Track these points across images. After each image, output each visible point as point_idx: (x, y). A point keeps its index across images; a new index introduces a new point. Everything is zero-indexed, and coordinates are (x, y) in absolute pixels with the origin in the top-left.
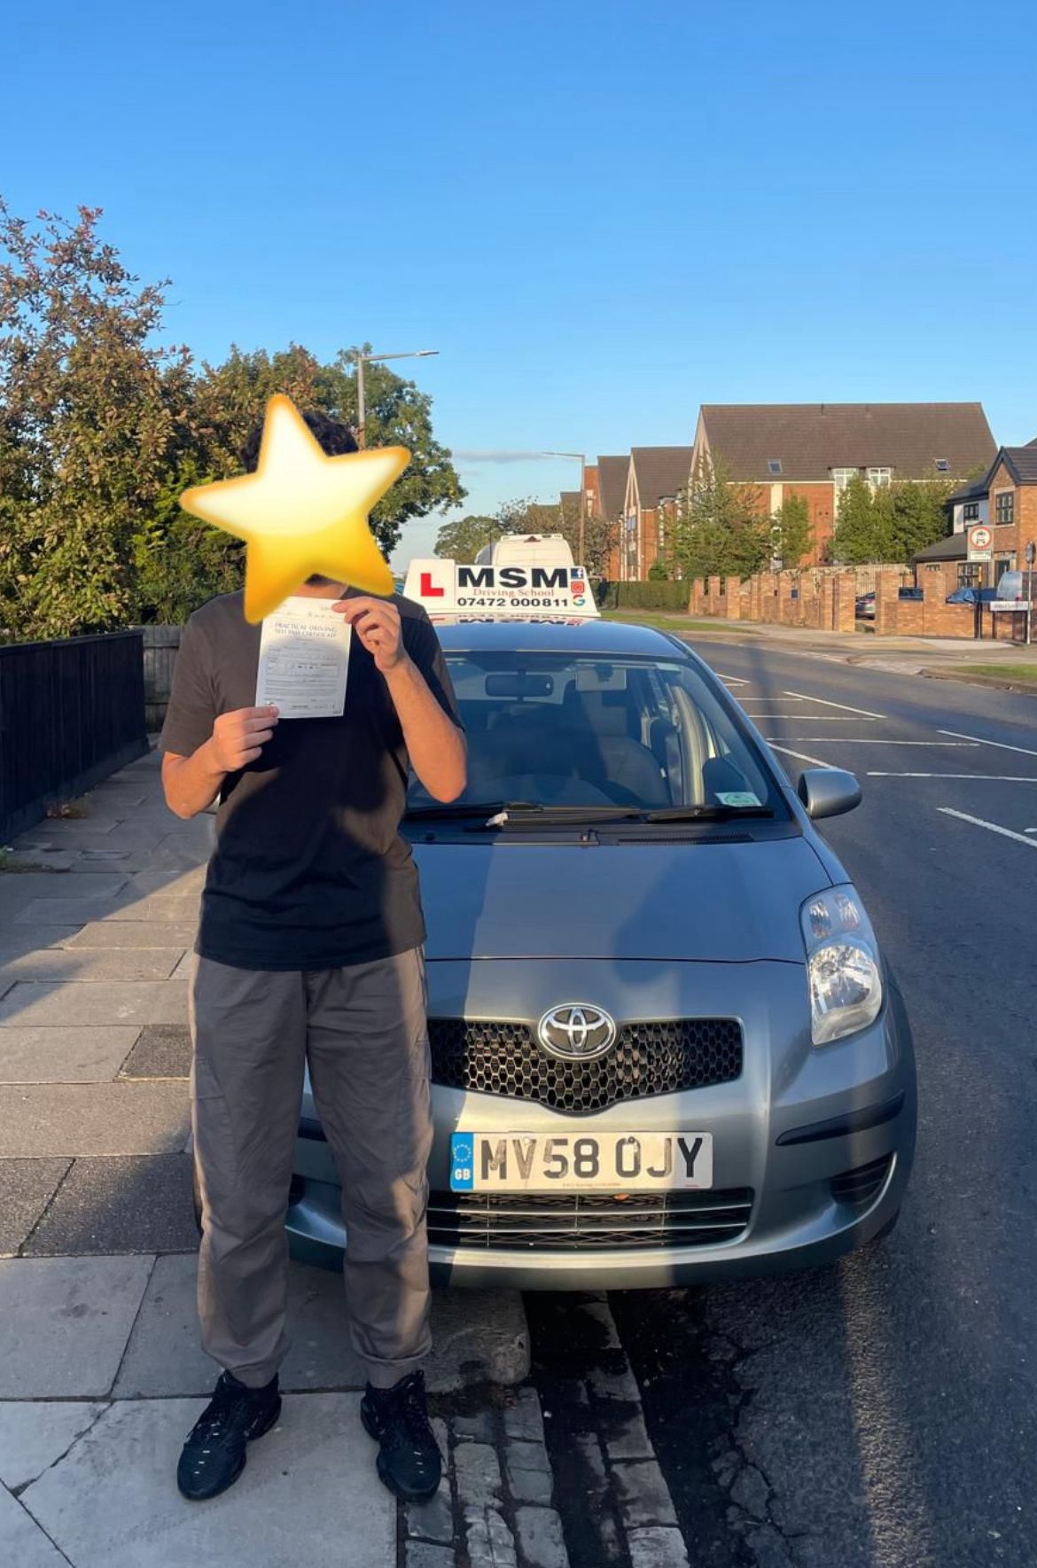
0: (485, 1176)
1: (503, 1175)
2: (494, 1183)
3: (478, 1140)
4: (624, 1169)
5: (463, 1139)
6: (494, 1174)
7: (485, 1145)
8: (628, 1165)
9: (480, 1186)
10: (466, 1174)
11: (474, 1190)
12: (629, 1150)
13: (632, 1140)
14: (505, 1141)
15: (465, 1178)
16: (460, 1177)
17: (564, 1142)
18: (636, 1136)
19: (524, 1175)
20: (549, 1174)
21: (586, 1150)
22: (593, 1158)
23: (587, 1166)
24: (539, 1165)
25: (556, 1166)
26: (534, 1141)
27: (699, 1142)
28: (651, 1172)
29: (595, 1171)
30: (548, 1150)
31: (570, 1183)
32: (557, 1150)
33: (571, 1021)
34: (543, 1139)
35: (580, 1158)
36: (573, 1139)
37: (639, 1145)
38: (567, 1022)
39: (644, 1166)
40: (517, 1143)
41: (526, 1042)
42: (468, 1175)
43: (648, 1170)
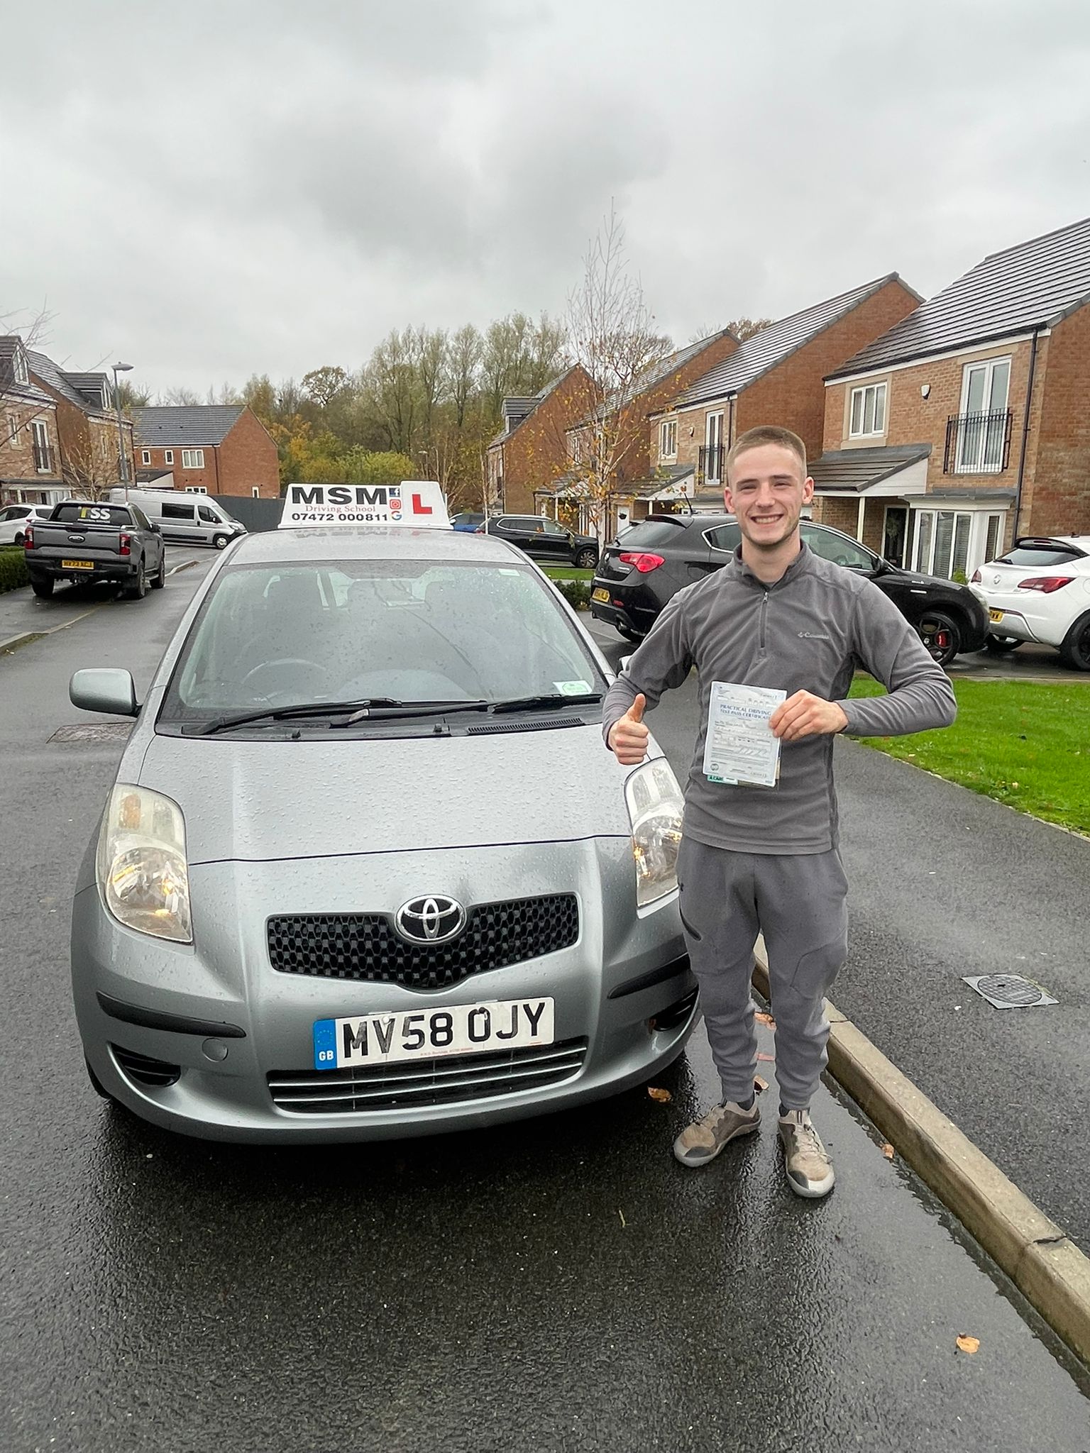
0: (348, 1054)
1: (365, 1052)
2: (357, 1059)
3: (340, 1024)
4: (476, 1035)
5: (325, 1022)
6: (356, 1052)
7: (347, 1028)
8: (480, 1031)
9: (342, 1063)
10: (330, 1055)
11: (338, 1066)
12: (480, 1020)
13: (482, 1011)
14: (365, 1023)
15: (328, 1059)
16: (324, 1057)
17: (421, 1018)
18: (485, 1005)
19: (384, 1051)
20: (407, 1047)
21: (441, 1023)
22: (448, 1029)
23: (442, 1036)
24: (398, 1040)
25: (414, 1039)
26: (393, 1020)
27: (542, 1006)
28: (500, 1035)
29: (450, 1040)
30: (406, 1027)
31: (428, 1051)
32: (414, 1026)
34: (400, 1017)
35: (435, 1030)
36: (428, 1014)
37: (488, 1014)
39: (493, 1032)
40: (377, 1023)
41: (383, 929)
42: (332, 1055)
43: (497, 1034)
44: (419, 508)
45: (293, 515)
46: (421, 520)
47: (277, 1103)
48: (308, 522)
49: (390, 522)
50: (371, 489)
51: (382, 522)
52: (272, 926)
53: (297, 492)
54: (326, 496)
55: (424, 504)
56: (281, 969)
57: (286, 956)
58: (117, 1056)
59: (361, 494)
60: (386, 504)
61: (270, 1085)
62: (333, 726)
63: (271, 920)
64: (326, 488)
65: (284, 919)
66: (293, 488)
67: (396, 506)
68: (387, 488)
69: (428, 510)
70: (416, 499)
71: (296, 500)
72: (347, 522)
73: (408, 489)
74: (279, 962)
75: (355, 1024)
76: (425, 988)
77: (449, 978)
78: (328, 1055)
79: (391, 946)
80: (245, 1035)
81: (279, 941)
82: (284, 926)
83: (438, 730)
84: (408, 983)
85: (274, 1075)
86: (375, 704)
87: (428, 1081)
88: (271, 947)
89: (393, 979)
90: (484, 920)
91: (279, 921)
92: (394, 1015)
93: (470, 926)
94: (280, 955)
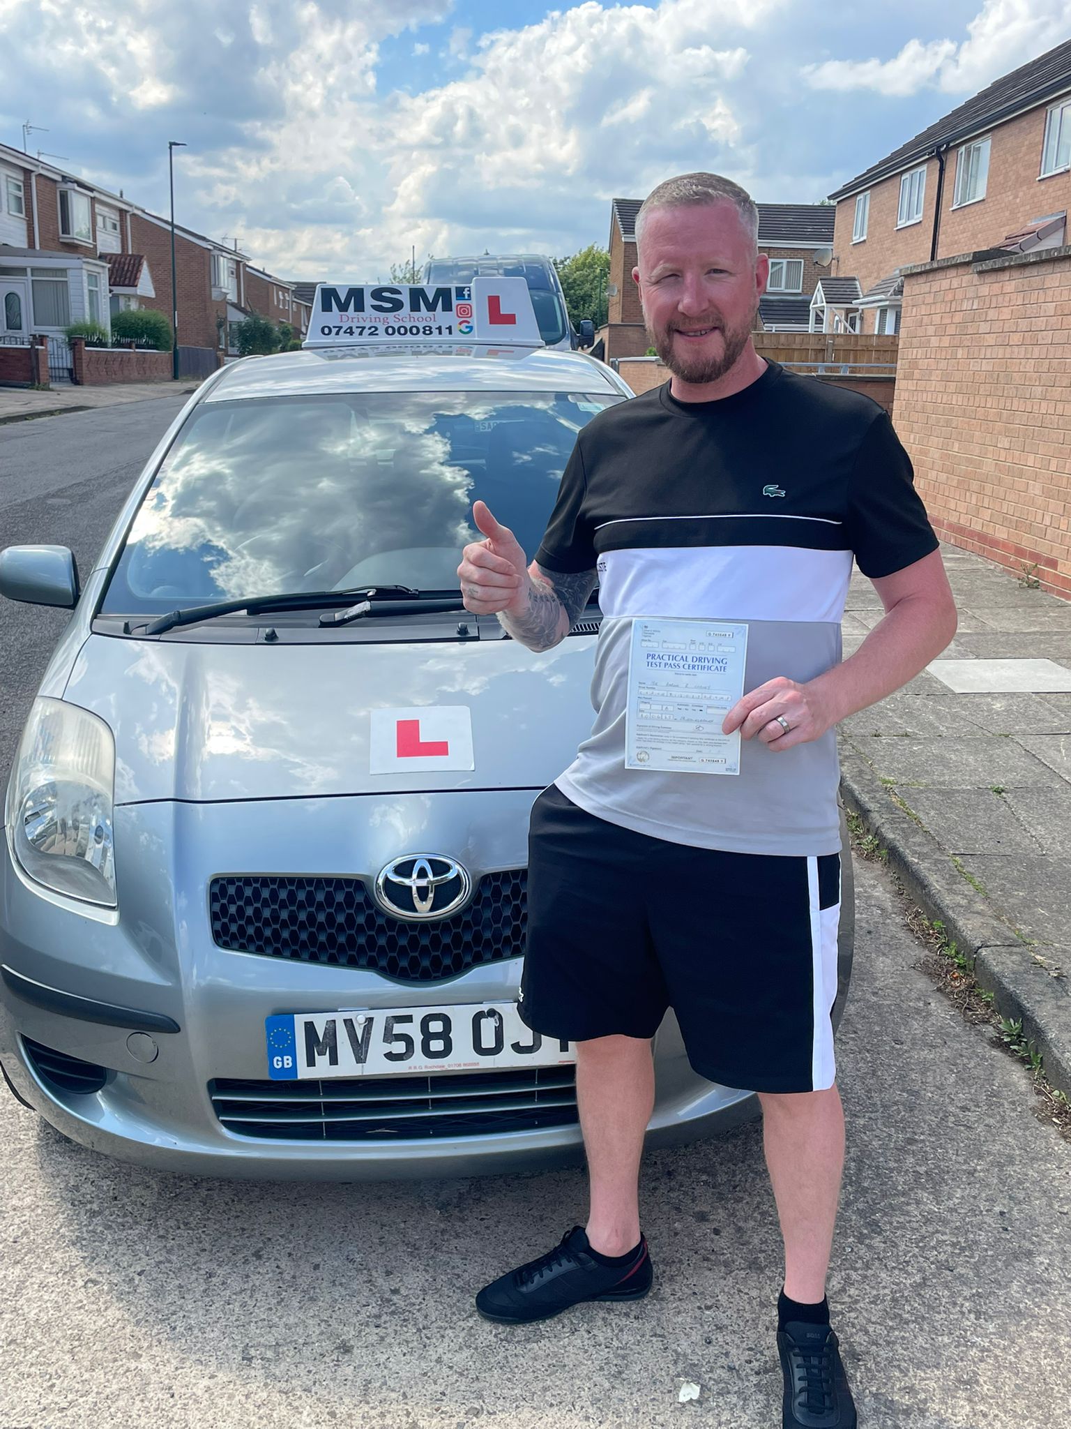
0: (311, 1062)
1: (334, 1061)
2: (323, 1069)
3: (300, 1021)
4: (484, 1046)
5: (280, 1020)
6: (322, 1060)
7: (310, 1027)
8: (488, 1041)
9: (305, 1073)
10: (288, 1062)
11: (300, 1077)
12: (488, 1025)
13: (492, 1013)
14: (334, 1021)
15: (286, 1066)
16: (280, 1063)
17: (408, 1019)
18: (497, 1007)
19: (360, 1059)
20: (391, 1056)
21: (436, 1027)
22: (445, 1035)
23: (437, 1045)
24: (378, 1047)
25: (400, 1047)
26: (370, 1020)
28: (517, 1047)
29: (448, 1050)
30: (388, 1029)
31: (419, 1064)
32: (398, 1029)
33: (415, 875)
34: (380, 1017)
35: (428, 1036)
36: (419, 1014)
37: (501, 1018)
38: (409, 876)
39: (507, 1043)
40: (349, 1023)
41: (359, 898)
42: (290, 1062)
43: (513, 1046)
44: (497, 316)
45: (323, 331)
46: (501, 334)
47: (222, 1121)
48: (344, 339)
49: (455, 336)
50: (430, 290)
51: (446, 336)
52: (216, 889)
53: (329, 297)
54: (370, 302)
55: (504, 310)
56: (226, 945)
57: (234, 928)
58: (29, 1053)
59: (416, 296)
60: (449, 310)
61: (214, 1098)
62: (324, 625)
63: (215, 881)
64: (369, 289)
65: (231, 880)
66: (324, 291)
67: (465, 312)
68: (452, 288)
69: (510, 319)
70: (494, 302)
71: (326, 307)
72: (397, 337)
73: (482, 287)
74: (225, 936)
75: (320, 1022)
76: (415, 979)
77: (447, 967)
78: (286, 1062)
79: (370, 920)
80: (179, 1030)
81: (224, 909)
82: (231, 890)
83: (463, 631)
84: (393, 972)
85: (218, 1085)
86: (382, 593)
87: (422, 1105)
88: (215, 917)
89: (372, 965)
90: (497, 892)
91: (225, 882)
92: (371, 1014)
93: (476, 898)
94: (225, 927)
